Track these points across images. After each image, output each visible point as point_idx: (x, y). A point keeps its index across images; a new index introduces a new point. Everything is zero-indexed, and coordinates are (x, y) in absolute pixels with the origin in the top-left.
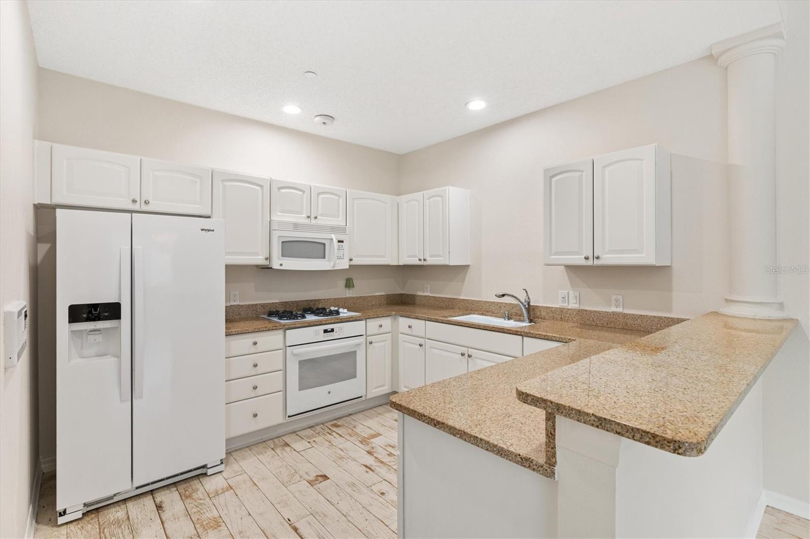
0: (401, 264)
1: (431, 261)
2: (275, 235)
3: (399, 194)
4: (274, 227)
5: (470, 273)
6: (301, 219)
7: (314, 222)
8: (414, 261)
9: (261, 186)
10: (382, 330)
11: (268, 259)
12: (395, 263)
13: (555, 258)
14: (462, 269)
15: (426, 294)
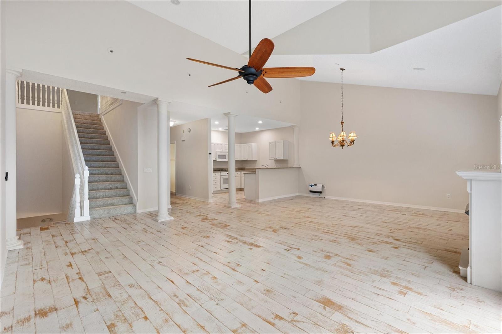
0: (242, 160)
1: (249, 159)
2: (217, 154)
3: (241, 144)
4: (217, 152)
5: (257, 162)
6: (221, 150)
7: (224, 151)
8: (245, 159)
9: (214, 144)
10: (238, 174)
11: (216, 159)
12: (240, 160)
13: (271, 158)
14: (255, 161)
15: (248, 167)
